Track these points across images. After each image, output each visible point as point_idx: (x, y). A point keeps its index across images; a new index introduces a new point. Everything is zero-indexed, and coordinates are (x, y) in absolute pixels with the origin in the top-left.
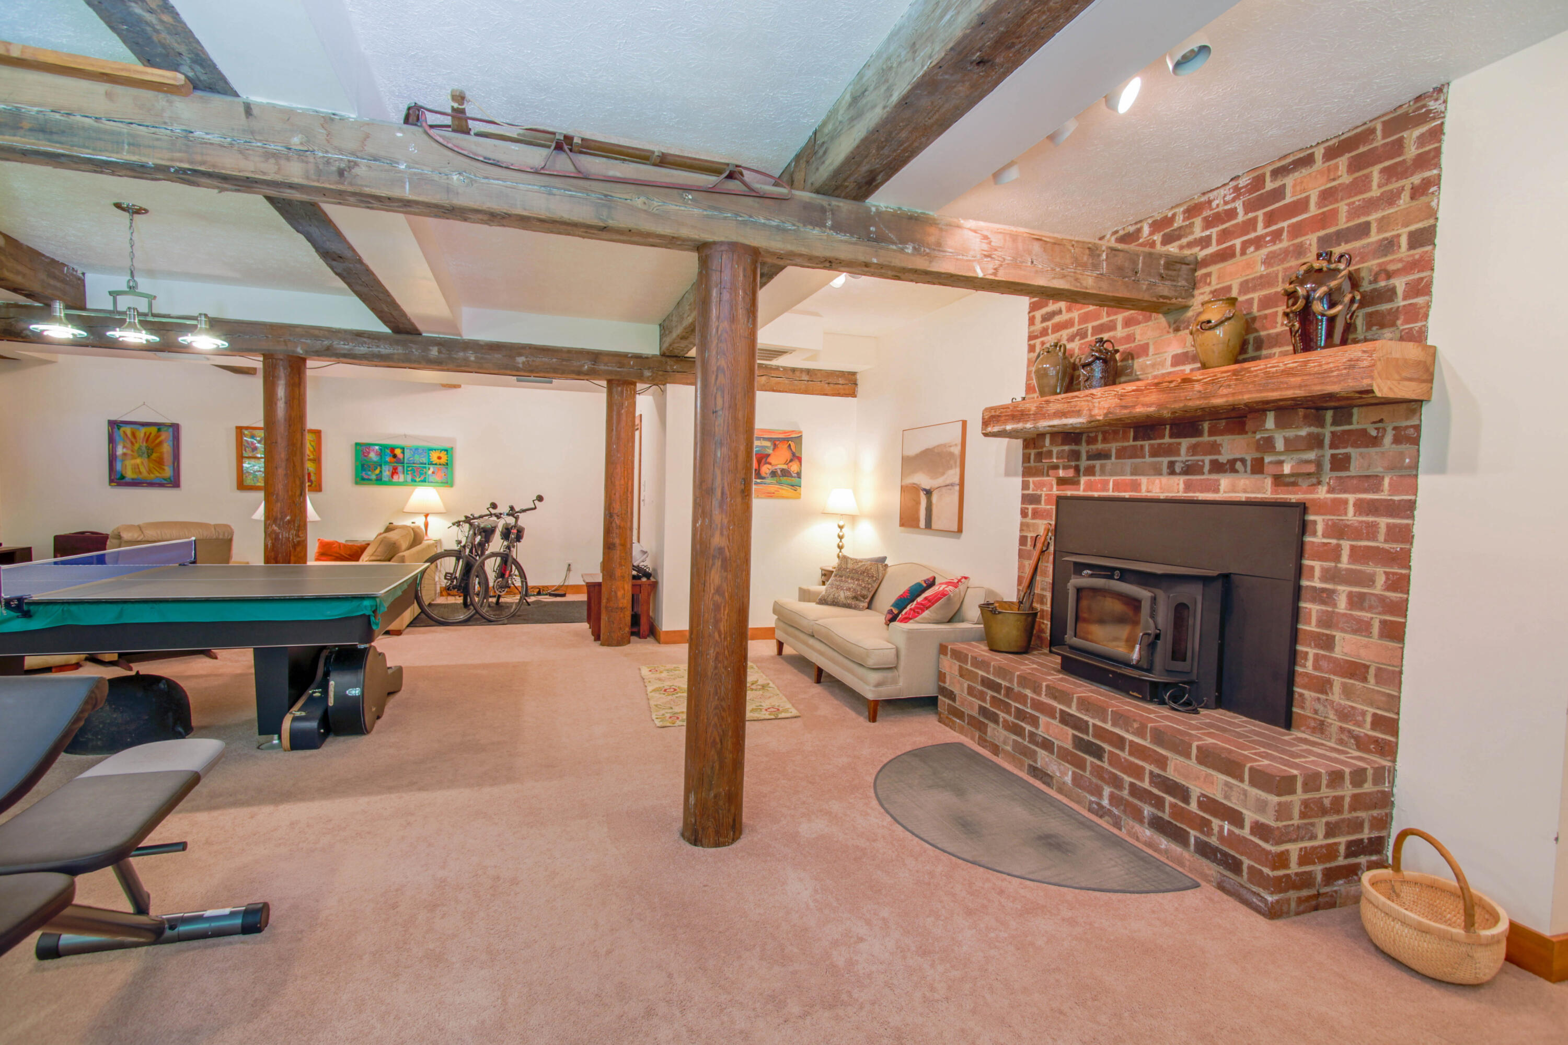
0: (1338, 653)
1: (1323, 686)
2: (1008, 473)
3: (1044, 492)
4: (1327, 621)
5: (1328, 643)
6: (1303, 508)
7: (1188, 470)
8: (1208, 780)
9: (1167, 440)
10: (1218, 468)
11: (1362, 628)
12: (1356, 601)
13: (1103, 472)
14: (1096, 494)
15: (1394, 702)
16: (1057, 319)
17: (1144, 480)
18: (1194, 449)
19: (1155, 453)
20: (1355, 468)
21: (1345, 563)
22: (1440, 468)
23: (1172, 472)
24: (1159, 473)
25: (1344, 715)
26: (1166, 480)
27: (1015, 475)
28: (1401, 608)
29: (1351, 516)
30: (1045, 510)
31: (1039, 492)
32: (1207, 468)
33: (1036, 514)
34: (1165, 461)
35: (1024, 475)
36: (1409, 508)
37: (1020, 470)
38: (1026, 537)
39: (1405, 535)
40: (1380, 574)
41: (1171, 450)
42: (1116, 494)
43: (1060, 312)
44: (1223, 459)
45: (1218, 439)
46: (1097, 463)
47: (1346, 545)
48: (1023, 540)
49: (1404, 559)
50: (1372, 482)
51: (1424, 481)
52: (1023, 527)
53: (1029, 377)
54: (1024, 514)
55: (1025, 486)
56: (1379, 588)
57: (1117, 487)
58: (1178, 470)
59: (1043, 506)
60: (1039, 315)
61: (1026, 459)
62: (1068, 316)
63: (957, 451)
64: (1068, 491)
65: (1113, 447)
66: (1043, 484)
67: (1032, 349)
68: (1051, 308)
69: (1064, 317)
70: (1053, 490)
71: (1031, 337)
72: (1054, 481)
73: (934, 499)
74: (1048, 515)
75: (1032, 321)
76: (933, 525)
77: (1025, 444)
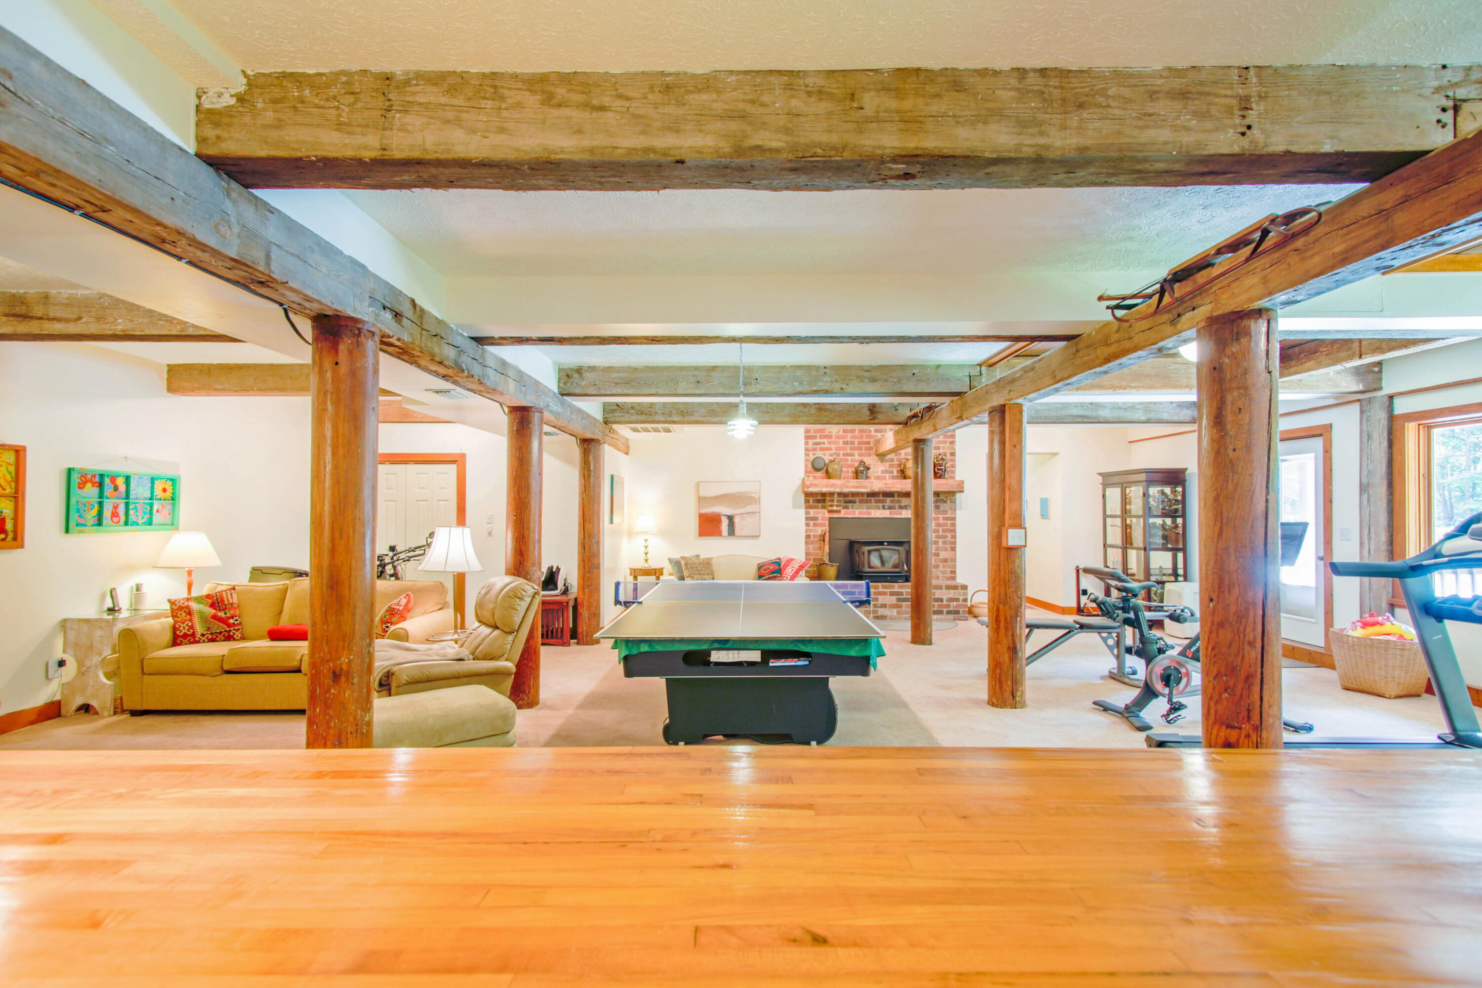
0: (941, 557)
1: (937, 567)
2: (795, 506)
3: (820, 516)
4: (937, 549)
5: (937, 555)
7: (890, 508)
8: (949, 593)
9: (881, 498)
10: (901, 507)
11: (946, 549)
12: (944, 543)
13: (853, 507)
14: (850, 516)
15: (955, 566)
16: (822, 446)
17: (873, 511)
18: (892, 501)
19: (876, 502)
20: (942, 508)
21: (941, 533)
22: (961, 509)
24: (878, 508)
25: (943, 573)
26: (882, 511)
27: (799, 508)
28: (955, 543)
29: (941, 521)
30: (821, 523)
31: (817, 516)
32: (897, 507)
33: (815, 525)
34: (881, 505)
35: (806, 508)
36: (954, 519)
37: (804, 507)
38: (810, 535)
39: (954, 525)
40: (949, 535)
41: (882, 501)
42: (860, 516)
43: (824, 443)
44: (903, 505)
46: (850, 505)
47: (941, 528)
48: (808, 537)
49: (954, 531)
50: (945, 512)
51: (958, 512)
52: (806, 531)
53: (806, 466)
54: (807, 525)
55: (807, 513)
56: (949, 539)
57: (860, 513)
59: (820, 521)
60: (811, 442)
61: (807, 501)
62: (829, 446)
63: (756, 496)
64: (835, 515)
65: (857, 499)
66: (819, 513)
67: (807, 455)
68: (818, 440)
69: (827, 445)
70: (827, 515)
71: (806, 450)
72: (826, 511)
73: (737, 520)
74: (823, 525)
75: (807, 443)
76: (736, 534)
77: (808, 495)
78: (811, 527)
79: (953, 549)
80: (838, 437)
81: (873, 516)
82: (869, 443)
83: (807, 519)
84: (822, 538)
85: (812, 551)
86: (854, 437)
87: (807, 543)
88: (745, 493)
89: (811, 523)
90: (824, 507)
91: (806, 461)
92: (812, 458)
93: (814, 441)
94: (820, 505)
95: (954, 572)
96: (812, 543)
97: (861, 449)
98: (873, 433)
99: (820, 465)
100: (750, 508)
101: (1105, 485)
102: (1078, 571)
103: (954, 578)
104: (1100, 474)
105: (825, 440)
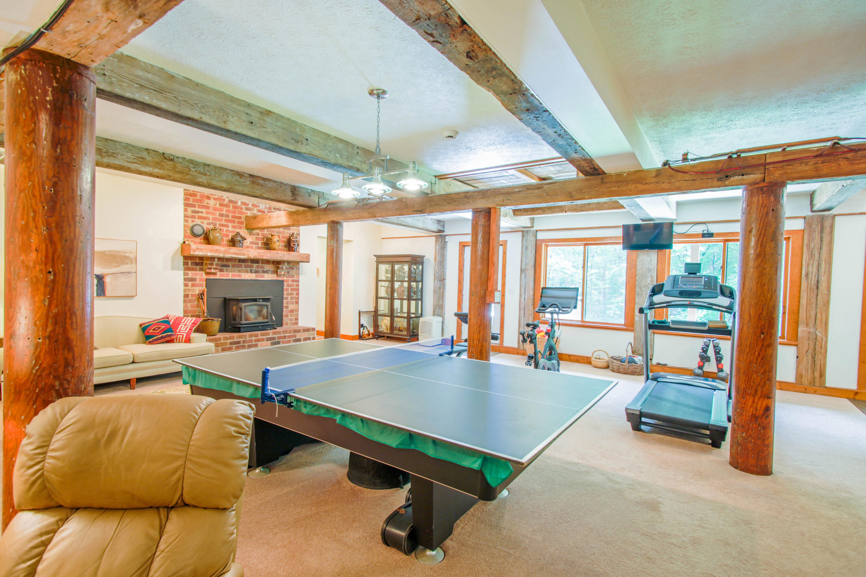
0: (289, 309)
1: (287, 316)
2: (173, 268)
3: (198, 277)
4: (287, 303)
5: (287, 307)
6: (282, 281)
7: (256, 272)
8: (305, 334)
9: (249, 264)
10: (264, 272)
11: (292, 303)
12: (292, 298)
13: (227, 271)
14: (225, 278)
15: (298, 314)
16: (200, 214)
17: (243, 274)
18: (257, 267)
19: (246, 267)
20: (291, 273)
21: (290, 292)
22: (302, 274)
23: (252, 272)
24: (247, 272)
25: (291, 320)
26: (250, 274)
27: (179, 269)
28: (298, 298)
29: (290, 283)
30: (199, 284)
31: (195, 277)
32: (261, 272)
33: (193, 285)
34: (249, 269)
35: (185, 270)
36: (298, 281)
37: (182, 268)
38: (188, 295)
39: (298, 285)
40: (295, 292)
41: (251, 267)
42: (233, 278)
43: (202, 212)
44: (265, 270)
45: (264, 265)
46: (225, 268)
47: (290, 288)
48: (186, 296)
49: (298, 290)
50: (293, 276)
51: (300, 276)
52: (185, 291)
53: (185, 231)
54: (186, 285)
55: (185, 274)
56: (295, 296)
57: (232, 276)
58: (253, 271)
59: (198, 282)
60: (190, 209)
61: (185, 264)
62: (206, 215)
63: (132, 256)
64: (212, 277)
65: (230, 264)
66: (197, 274)
67: (186, 221)
68: (197, 209)
69: (204, 215)
70: (205, 277)
71: (185, 216)
72: (203, 273)
73: (108, 280)
74: (201, 285)
75: (186, 210)
76: (108, 293)
77: (186, 258)
78: (189, 287)
79: (297, 303)
80: (215, 209)
81: (243, 278)
82: (240, 218)
83: (185, 279)
84: (201, 296)
85: (190, 308)
86: (228, 211)
87: (185, 302)
88: (118, 252)
89: (190, 283)
90: (201, 269)
91: (185, 226)
92: (191, 224)
93: (193, 209)
94: (198, 267)
95: (297, 319)
96: (190, 301)
97: (233, 222)
98: (244, 211)
99: (198, 230)
100: (125, 268)
101: (378, 263)
102: (360, 313)
103: (297, 323)
104: (375, 256)
105: (204, 210)
